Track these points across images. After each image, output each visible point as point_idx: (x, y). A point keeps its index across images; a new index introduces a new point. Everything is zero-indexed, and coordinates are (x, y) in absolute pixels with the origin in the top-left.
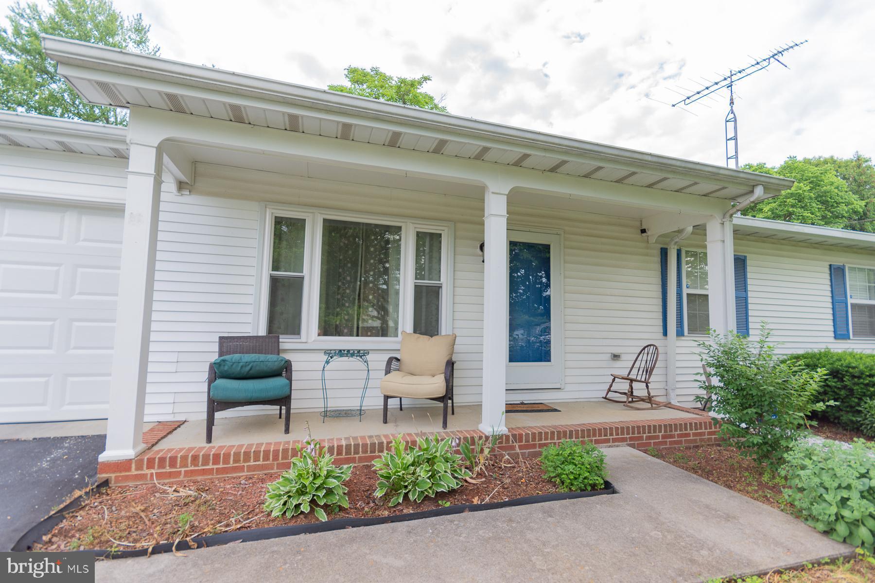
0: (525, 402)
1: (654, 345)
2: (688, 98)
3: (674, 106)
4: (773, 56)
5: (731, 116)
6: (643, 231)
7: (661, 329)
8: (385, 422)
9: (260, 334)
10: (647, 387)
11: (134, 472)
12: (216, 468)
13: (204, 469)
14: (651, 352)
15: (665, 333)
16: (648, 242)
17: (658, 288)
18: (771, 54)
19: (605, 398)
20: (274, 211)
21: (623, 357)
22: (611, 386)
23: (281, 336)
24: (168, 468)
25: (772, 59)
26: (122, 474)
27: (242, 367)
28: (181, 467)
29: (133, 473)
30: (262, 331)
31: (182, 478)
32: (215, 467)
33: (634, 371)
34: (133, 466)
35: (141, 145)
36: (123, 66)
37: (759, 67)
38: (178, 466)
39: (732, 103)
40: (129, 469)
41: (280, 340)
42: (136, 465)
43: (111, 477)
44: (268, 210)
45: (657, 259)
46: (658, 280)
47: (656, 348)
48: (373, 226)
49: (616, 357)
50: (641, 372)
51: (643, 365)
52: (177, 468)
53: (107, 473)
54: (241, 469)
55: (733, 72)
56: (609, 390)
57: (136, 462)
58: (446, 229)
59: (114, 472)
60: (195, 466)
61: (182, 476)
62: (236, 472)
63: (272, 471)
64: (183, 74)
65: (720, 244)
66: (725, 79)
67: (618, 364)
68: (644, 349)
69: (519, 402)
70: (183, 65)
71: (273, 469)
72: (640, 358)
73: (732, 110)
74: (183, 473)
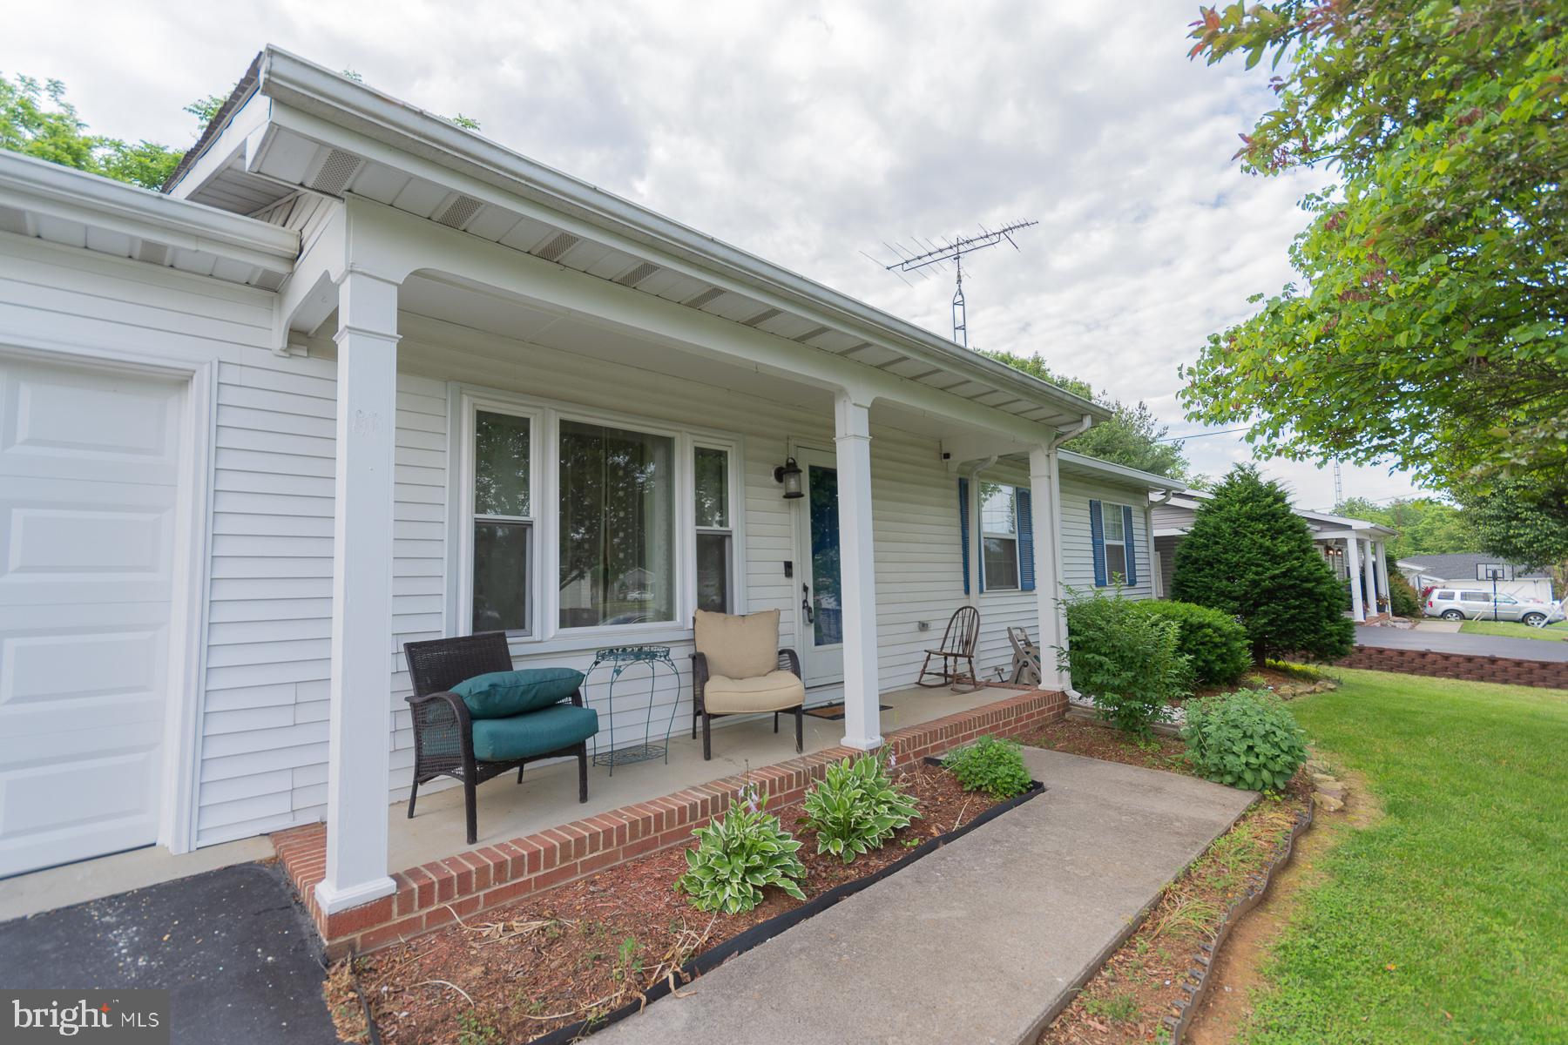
0: (834, 702)
1: (971, 608)
2: (907, 262)
3: (888, 268)
4: (1004, 231)
5: (959, 298)
6: (947, 456)
7: (961, 585)
8: (708, 756)
9: (461, 634)
10: (970, 662)
11: (397, 919)
12: (536, 878)
13: (515, 885)
14: (967, 614)
15: (967, 591)
16: (947, 470)
17: (957, 531)
18: (1002, 229)
19: (918, 683)
20: (476, 401)
21: (933, 625)
22: (925, 666)
23: (508, 633)
24: (457, 896)
25: (1002, 234)
26: (374, 929)
27: (523, 693)
28: (478, 890)
29: (395, 922)
30: (464, 629)
31: (480, 909)
32: (533, 876)
33: (949, 643)
34: (395, 908)
35: (370, 276)
36: (416, 138)
37: (988, 241)
38: (474, 890)
39: (959, 281)
40: (388, 916)
41: (509, 640)
42: (399, 906)
43: (354, 939)
44: (465, 399)
45: (956, 493)
46: (957, 520)
47: (975, 611)
48: (621, 433)
49: (924, 626)
50: (957, 643)
51: (959, 633)
52: (472, 893)
53: (345, 935)
54: (571, 871)
55: (961, 241)
56: (923, 672)
57: (398, 899)
58: (733, 444)
59: (358, 930)
60: (500, 883)
61: (480, 907)
62: (564, 878)
63: (617, 864)
64: (516, 174)
65: (1046, 479)
66: (951, 248)
67: (925, 635)
68: (957, 612)
69: (826, 704)
70: (520, 158)
71: (617, 859)
72: (953, 625)
73: (960, 290)
74: (482, 899)
